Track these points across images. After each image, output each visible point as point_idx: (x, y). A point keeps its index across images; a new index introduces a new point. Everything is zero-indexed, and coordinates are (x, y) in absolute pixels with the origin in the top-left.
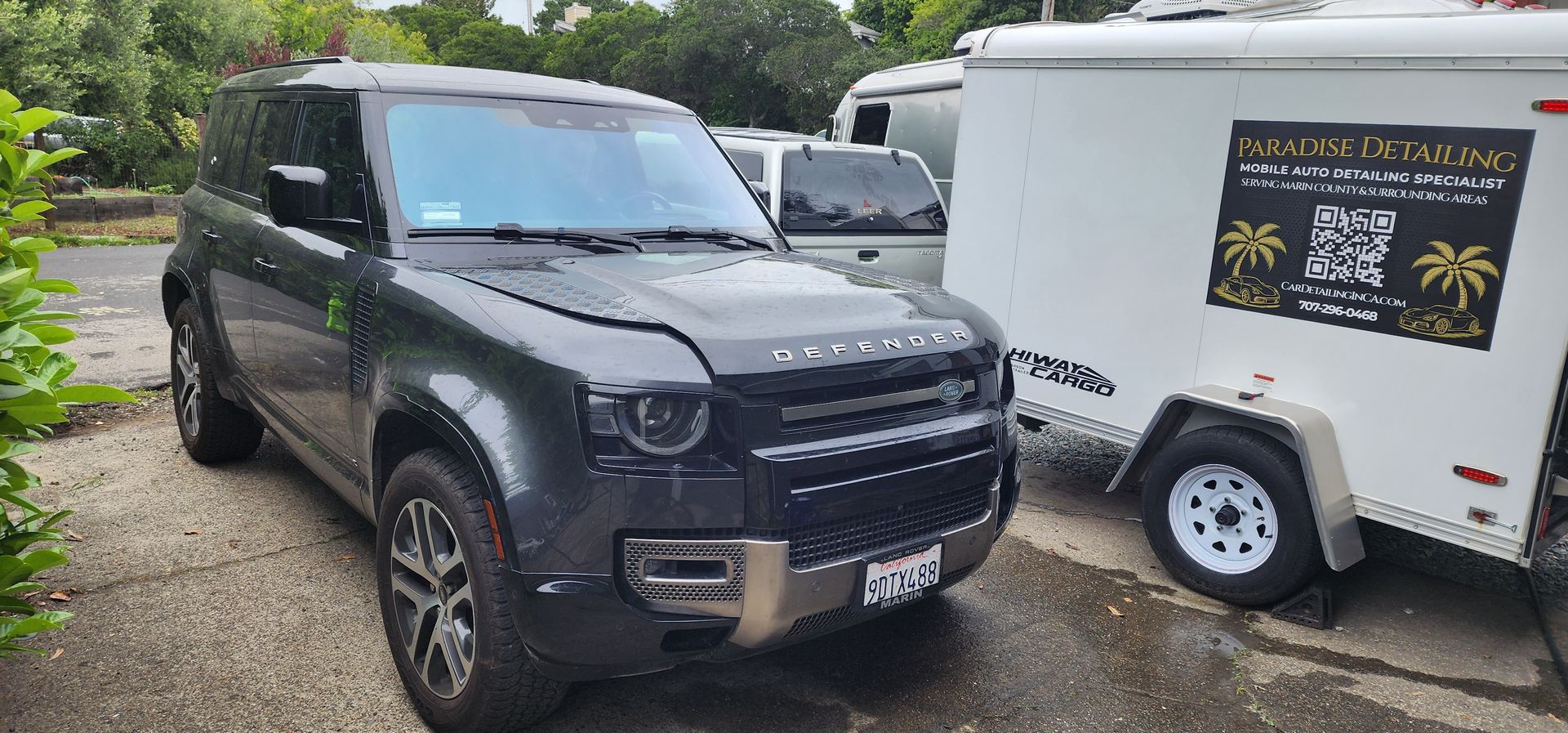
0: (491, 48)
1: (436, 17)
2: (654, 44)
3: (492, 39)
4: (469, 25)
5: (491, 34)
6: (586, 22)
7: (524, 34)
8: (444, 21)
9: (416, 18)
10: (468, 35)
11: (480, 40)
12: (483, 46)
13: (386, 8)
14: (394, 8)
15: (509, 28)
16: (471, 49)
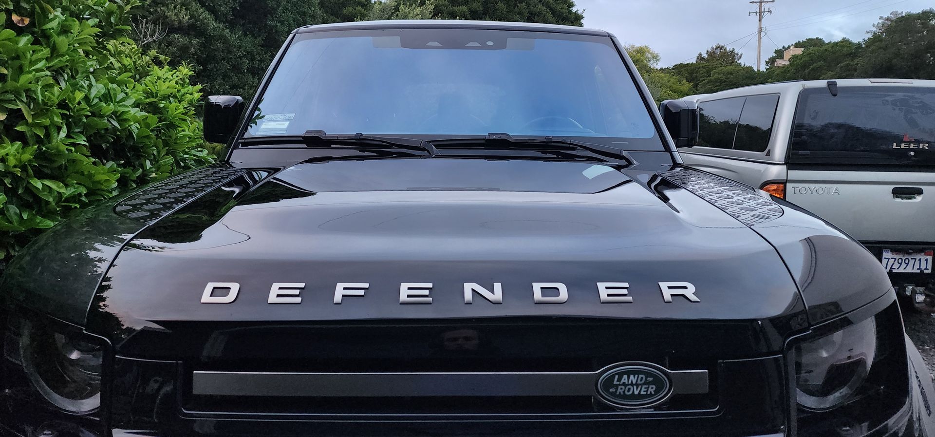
0: (731, 82)
1: (699, 68)
2: (847, 65)
3: (732, 76)
4: (717, 70)
5: (731, 74)
6: (797, 57)
7: (754, 71)
8: (704, 70)
9: (687, 70)
10: (716, 76)
11: (724, 78)
12: (725, 81)
13: (671, 66)
14: (676, 65)
15: (744, 68)
16: (718, 84)
